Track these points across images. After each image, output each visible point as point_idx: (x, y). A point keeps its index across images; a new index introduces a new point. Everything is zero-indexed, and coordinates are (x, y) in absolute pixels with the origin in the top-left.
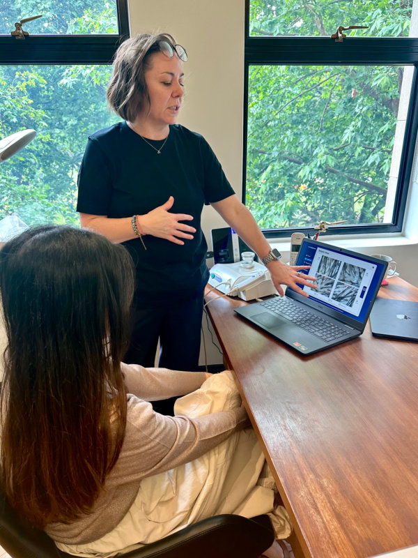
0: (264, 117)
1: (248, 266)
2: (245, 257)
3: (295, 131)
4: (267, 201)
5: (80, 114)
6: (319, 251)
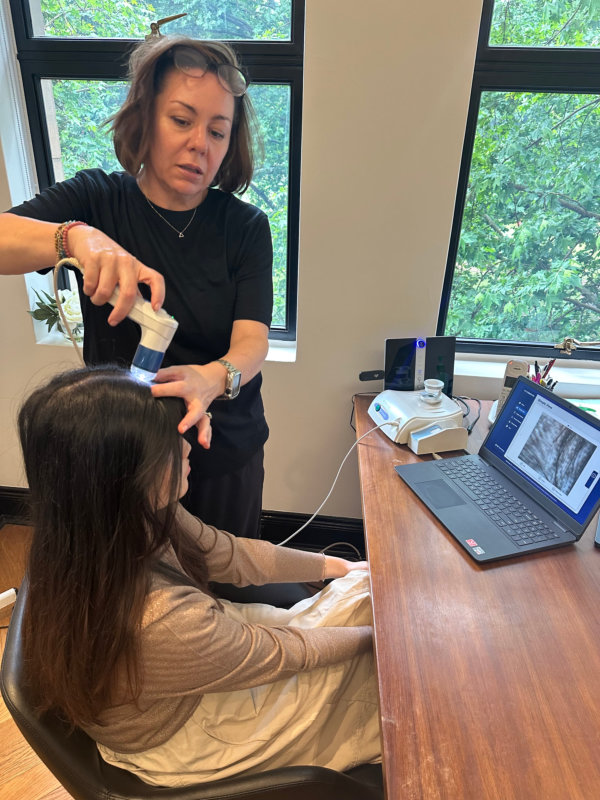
1: (432, 400)
2: (429, 387)
6: (539, 400)
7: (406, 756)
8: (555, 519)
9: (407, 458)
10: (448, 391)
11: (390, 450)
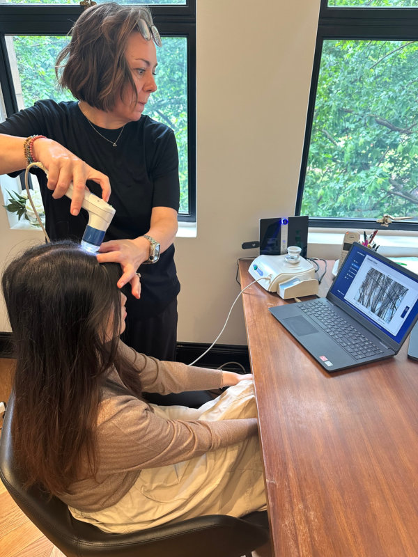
1: (293, 261)
2: (291, 252)
6: (368, 259)
7: (284, 505)
8: (380, 340)
9: (277, 302)
10: (304, 254)
11: (265, 297)
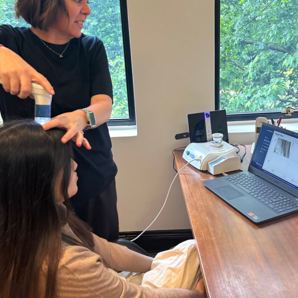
0: (251, 14)
1: (218, 145)
2: (215, 137)
3: (279, 25)
4: (255, 85)
5: (101, 16)
8: (296, 197)
